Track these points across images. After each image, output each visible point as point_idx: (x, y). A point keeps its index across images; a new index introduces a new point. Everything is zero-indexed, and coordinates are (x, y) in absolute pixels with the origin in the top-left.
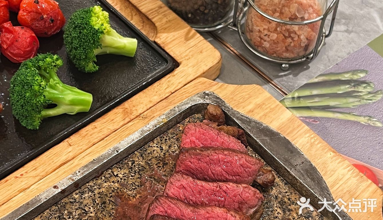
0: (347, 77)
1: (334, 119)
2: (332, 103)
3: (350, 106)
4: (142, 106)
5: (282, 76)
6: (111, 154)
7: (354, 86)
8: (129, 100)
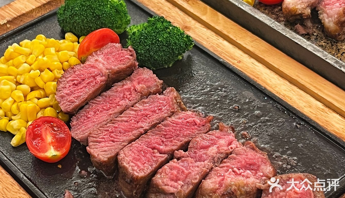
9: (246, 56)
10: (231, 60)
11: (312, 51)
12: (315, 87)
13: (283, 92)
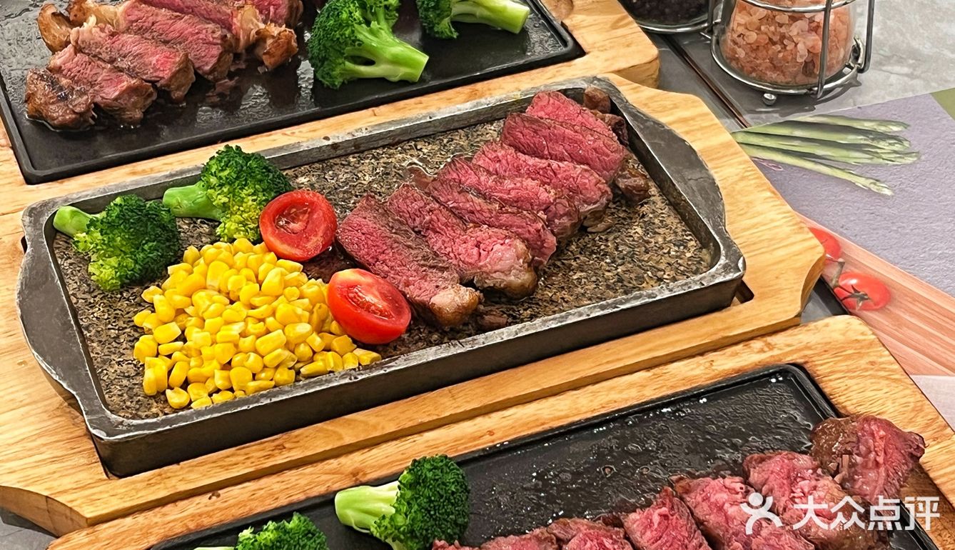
0: (867, 125)
1: (811, 171)
2: (820, 151)
3: (852, 161)
4: (501, 91)
5: (761, 112)
6: (421, 119)
7: (873, 139)
8: (486, 82)
9: (479, 420)
10: (477, 442)
11: (559, 324)
12: (608, 362)
13: (596, 404)
